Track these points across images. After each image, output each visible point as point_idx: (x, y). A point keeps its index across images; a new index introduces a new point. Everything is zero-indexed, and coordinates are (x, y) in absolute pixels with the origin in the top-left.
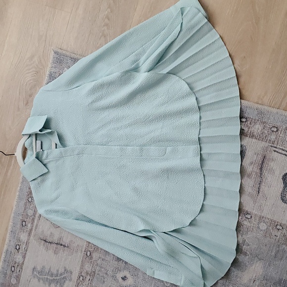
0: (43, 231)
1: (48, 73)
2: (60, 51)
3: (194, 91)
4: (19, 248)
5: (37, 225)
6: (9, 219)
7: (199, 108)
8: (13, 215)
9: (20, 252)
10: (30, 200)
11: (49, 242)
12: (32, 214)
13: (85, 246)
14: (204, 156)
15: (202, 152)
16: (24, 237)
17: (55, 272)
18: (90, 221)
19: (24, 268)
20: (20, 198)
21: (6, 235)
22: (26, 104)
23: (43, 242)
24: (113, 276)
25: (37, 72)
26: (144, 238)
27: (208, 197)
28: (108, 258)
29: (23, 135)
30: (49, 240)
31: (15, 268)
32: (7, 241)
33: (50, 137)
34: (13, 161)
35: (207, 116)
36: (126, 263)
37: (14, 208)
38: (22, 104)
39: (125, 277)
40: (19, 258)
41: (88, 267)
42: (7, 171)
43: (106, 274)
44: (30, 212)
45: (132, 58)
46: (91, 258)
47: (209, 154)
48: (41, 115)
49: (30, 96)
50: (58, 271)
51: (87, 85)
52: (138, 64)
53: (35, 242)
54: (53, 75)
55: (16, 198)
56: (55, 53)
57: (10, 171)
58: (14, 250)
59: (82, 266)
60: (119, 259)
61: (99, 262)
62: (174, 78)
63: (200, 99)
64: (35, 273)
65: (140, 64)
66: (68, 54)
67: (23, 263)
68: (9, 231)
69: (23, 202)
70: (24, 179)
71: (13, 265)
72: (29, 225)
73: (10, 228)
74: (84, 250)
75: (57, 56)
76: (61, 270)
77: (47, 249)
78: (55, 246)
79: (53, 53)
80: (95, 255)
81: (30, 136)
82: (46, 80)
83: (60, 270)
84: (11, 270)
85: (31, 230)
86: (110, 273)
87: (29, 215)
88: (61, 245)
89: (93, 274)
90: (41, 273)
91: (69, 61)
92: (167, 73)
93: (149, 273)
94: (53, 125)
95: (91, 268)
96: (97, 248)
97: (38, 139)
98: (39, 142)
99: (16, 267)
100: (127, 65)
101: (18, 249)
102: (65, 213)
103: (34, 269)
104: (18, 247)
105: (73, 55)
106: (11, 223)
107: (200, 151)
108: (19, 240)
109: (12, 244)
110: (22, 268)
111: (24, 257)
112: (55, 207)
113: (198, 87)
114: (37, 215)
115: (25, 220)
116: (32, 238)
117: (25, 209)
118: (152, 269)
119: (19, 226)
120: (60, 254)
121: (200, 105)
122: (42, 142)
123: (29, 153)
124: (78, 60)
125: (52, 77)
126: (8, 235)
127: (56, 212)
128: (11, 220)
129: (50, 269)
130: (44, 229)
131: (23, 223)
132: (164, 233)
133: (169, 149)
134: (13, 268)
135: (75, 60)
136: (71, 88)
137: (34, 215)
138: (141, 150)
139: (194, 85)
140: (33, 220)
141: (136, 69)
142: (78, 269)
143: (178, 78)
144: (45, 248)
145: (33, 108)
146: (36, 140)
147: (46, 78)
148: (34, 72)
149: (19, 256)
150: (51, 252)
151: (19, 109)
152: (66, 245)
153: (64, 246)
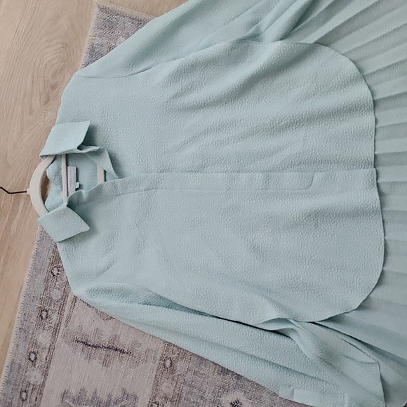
0: (80, 327)
1: (86, 46)
2: (110, 6)
3: (365, 74)
4: (36, 358)
5: (69, 316)
6: (16, 308)
7: (375, 103)
8: (22, 299)
9: (37, 365)
10: (55, 272)
11: (93, 346)
12: (60, 297)
13: (160, 351)
14: (384, 188)
15: (379, 181)
16: (44, 338)
17: (105, 398)
18: (171, 305)
19: (45, 392)
20: (36, 269)
21: (8, 335)
22: (46, 103)
23: (81, 346)
24: (214, 402)
25: (66, 46)
26: (273, 334)
27: (390, 258)
28: (205, 370)
29: (42, 156)
30: (93, 341)
31: (27, 393)
32: (12, 345)
33: (95, 159)
34: (21, 205)
35: (389, 117)
36: (239, 377)
37: (25, 286)
38: (38, 102)
39: (237, 402)
40: (35, 376)
41: (167, 387)
42: (10, 222)
43: (202, 397)
44: (56, 294)
45: (247, 17)
46: (173, 372)
47: (393, 184)
48: (77, 120)
49: (54, 87)
50: (110, 396)
51: (164, 67)
52: (258, 28)
53: (66, 345)
54: (96, 50)
55: (29, 269)
56: (102, 9)
57: (15, 222)
58: (24, 362)
59: (156, 385)
60: (225, 371)
61: (189, 377)
62: (326, 52)
63: (374, 88)
64: (67, 401)
65: (263, 28)
66: (127, 11)
67: (43, 385)
68: (15, 329)
69: (42, 276)
70: (44, 236)
71: (24, 389)
72: (55, 317)
73: (17, 324)
74: (158, 357)
75: (105, 16)
76: (117, 394)
77: (89, 357)
78: (104, 352)
79: (97, 10)
80: (181, 366)
81: (56, 157)
82: (83, 58)
83: (114, 394)
84: (21, 397)
85: (58, 325)
86: (209, 396)
87: (54, 298)
88: (116, 350)
89: (176, 399)
90: (78, 400)
91: (128, 25)
92: (315, 43)
93: (283, 393)
94: (99, 138)
95: (172, 388)
96: (184, 353)
97: (70, 163)
98: (72, 170)
99: (30, 392)
100: (238, 29)
101: (32, 359)
102: (123, 294)
103: (65, 394)
104: (33, 357)
105: (135, 14)
106: (18, 315)
107: (377, 180)
108: (35, 343)
109: (22, 350)
110: (41, 394)
111: (45, 374)
112: (104, 283)
113: (371, 66)
114: (69, 300)
115: (47, 308)
116: (59, 339)
117: (46, 289)
118: (290, 386)
119: (34, 318)
120: (114, 367)
121: (376, 98)
122: (77, 169)
123: (53, 189)
124: (145, 22)
125: (95, 54)
126: (13, 336)
127: (108, 291)
128: (19, 309)
129: (95, 393)
130: (83, 322)
131: (43, 314)
132: (313, 323)
133: (318, 177)
134: (24, 394)
135: (140, 23)
136: (133, 72)
137: (64, 298)
138: (267, 178)
139: (362, 64)
140: (62, 307)
141: (255, 37)
142: (149, 391)
143: (333, 51)
144: (84, 356)
145: (60, 110)
146: (67, 165)
147: (84, 56)
148: (62, 46)
149: (35, 373)
150: (96, 363)
151: (31, 112)
152: (126, 350)
153: (122, 351)
